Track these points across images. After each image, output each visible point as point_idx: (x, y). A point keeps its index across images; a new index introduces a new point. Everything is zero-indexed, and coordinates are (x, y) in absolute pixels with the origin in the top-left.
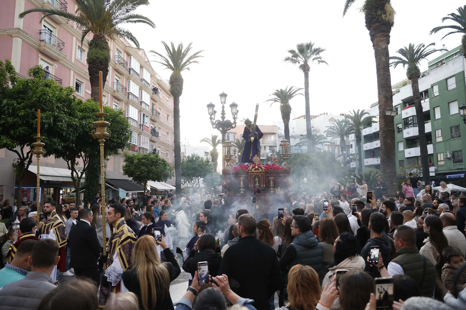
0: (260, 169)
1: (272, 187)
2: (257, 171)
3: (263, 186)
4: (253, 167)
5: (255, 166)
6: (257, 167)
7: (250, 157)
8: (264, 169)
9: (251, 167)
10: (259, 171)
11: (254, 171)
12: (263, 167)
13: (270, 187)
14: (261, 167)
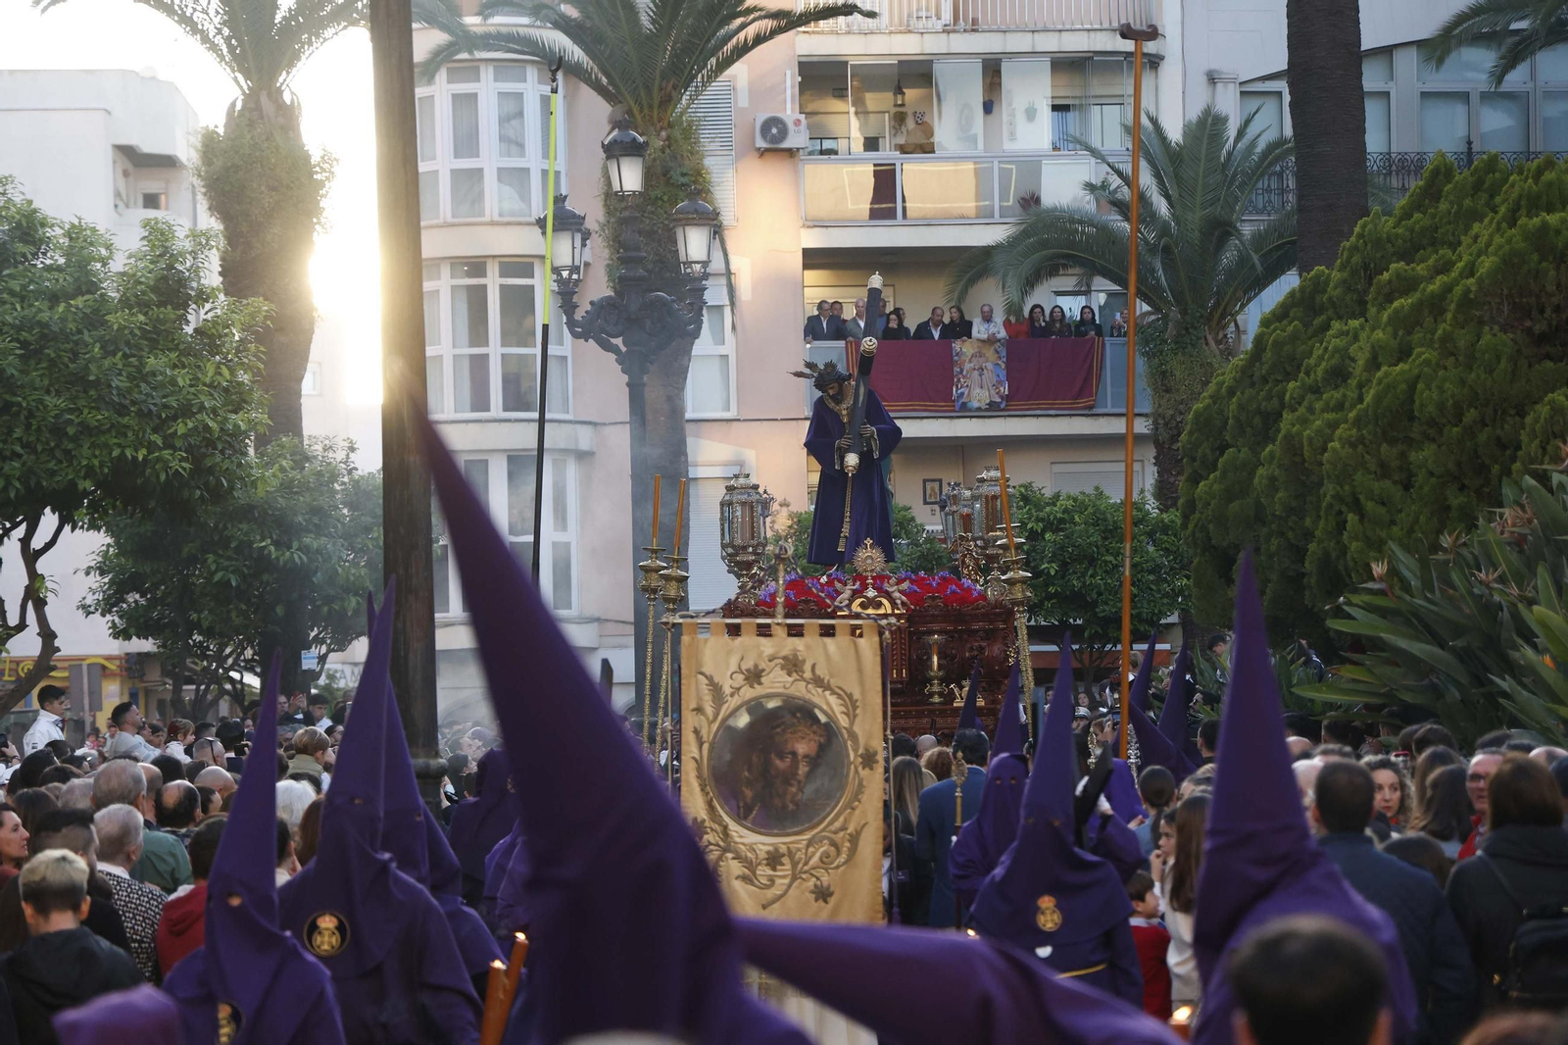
0: (885, 601)
1: (936, 678)
2: (870, 611)
3: (900, 673)
4: (855, 594)
5: (865, 587)
6: (871, 593)
7: (842, 542)
8: (903, 603)
9: (847, 594)
10: (882, 611)
11: (859, 610)
12: (897, 595)
13: (930, 680)
14: (888, 596)
